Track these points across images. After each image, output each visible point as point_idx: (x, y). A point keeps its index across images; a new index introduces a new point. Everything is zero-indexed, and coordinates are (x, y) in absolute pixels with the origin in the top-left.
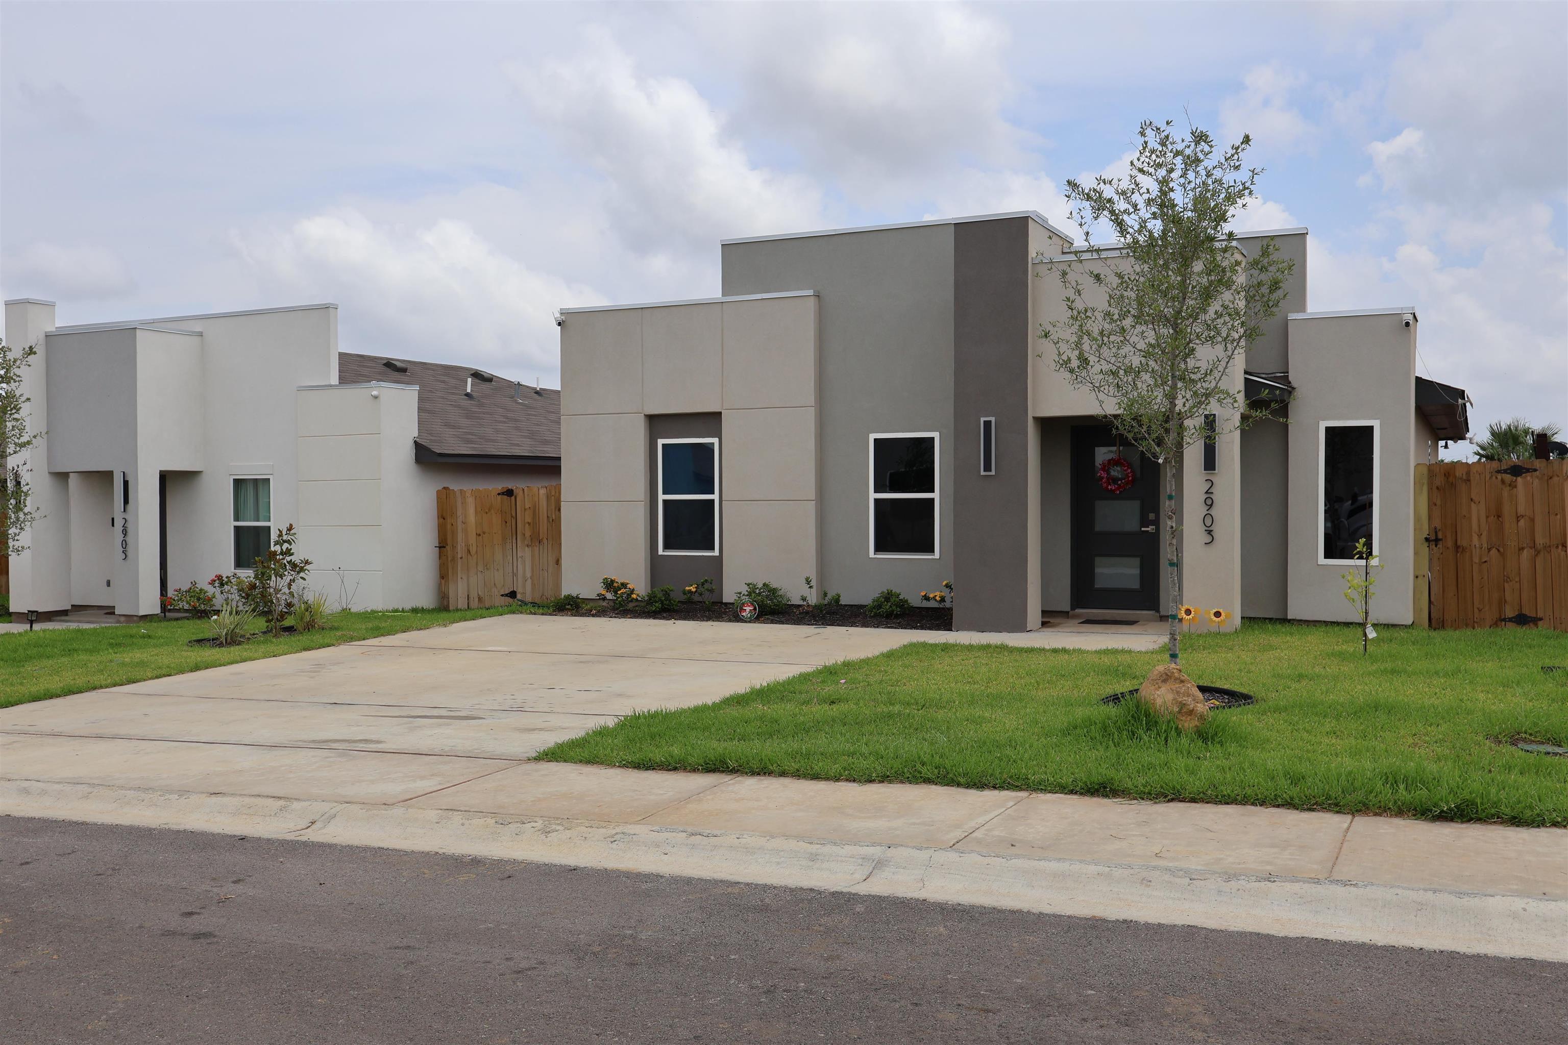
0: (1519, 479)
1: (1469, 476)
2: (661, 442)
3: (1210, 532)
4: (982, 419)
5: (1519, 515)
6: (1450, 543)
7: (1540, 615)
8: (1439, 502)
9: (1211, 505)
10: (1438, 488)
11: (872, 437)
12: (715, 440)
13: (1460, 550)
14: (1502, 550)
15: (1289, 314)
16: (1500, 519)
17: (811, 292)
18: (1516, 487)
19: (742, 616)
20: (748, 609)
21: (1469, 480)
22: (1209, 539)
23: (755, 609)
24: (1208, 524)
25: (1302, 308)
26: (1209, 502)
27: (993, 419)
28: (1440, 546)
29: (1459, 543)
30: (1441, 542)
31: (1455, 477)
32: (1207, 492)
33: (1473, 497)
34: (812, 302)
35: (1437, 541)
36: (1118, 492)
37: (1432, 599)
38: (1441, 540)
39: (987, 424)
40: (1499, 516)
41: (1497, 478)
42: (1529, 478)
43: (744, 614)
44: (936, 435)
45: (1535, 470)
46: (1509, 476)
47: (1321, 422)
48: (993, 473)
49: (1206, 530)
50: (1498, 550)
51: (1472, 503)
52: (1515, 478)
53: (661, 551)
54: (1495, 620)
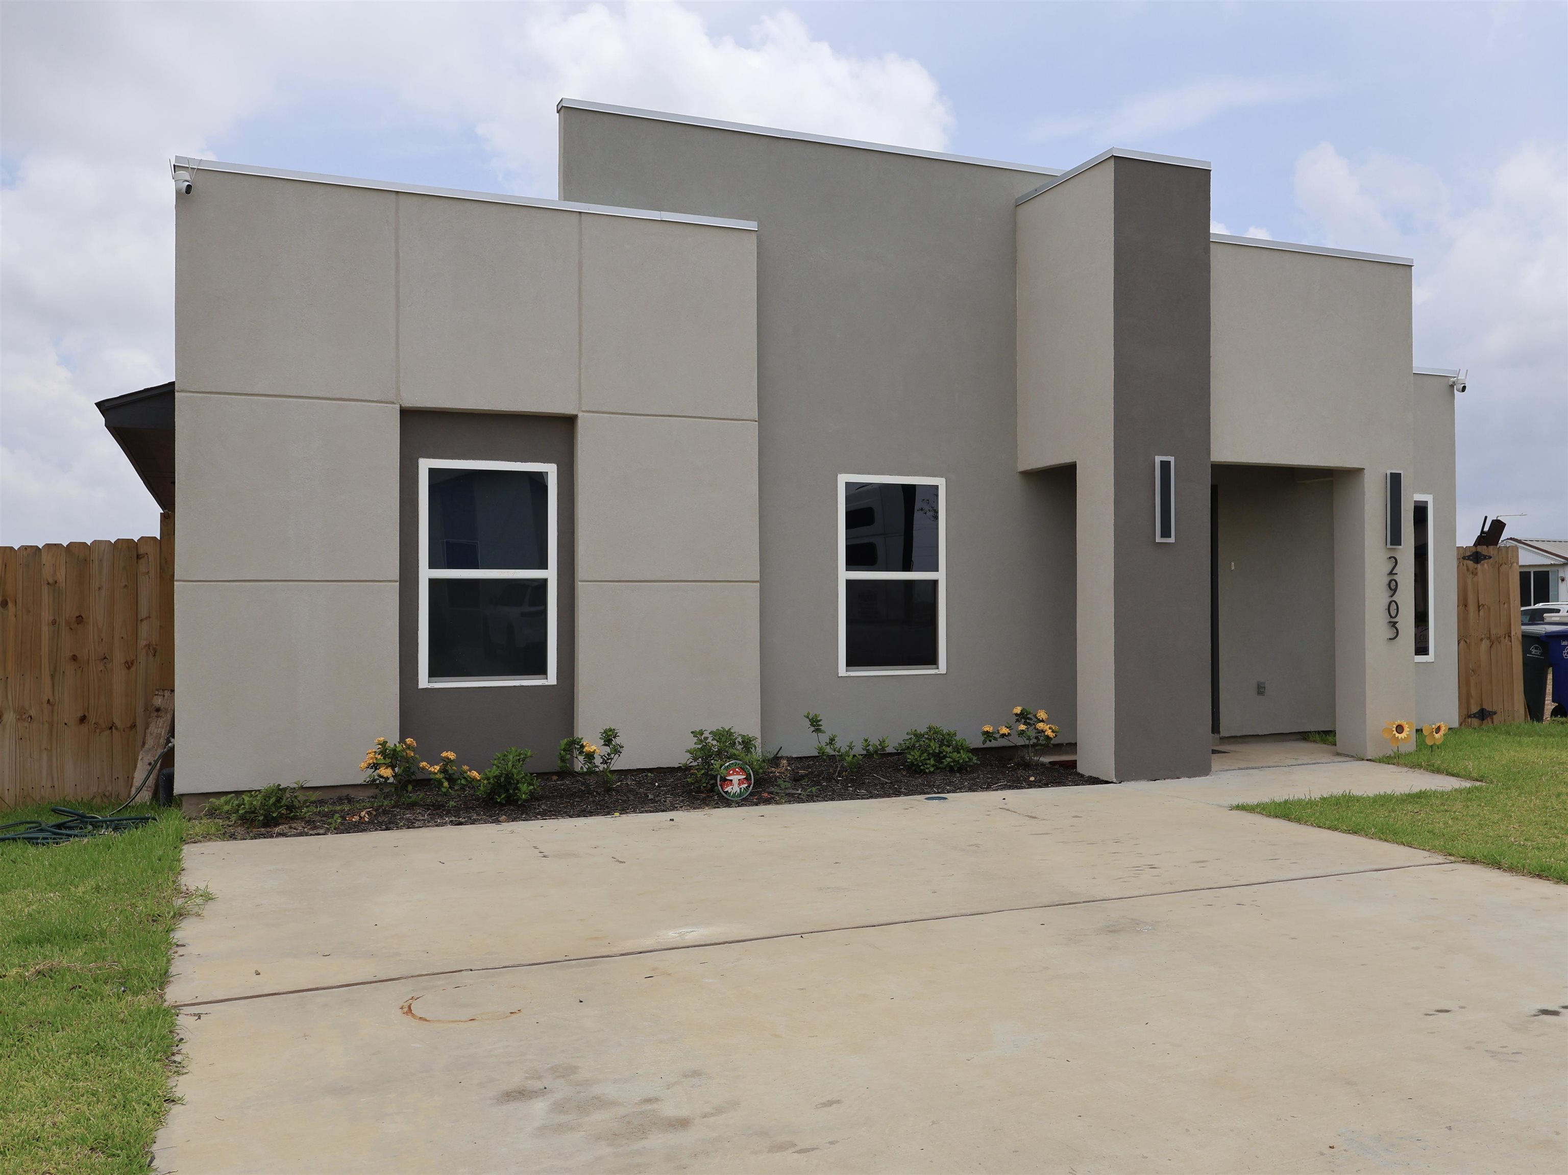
0: (1479, 565)
2: (425, 465)
3: (1393, 624)
4: (1158, 459)
5: (1480, 604)
7: (1495, 709)
9: (1395, 590)
11: (843, 479)
12: (551, 470)
14: (1468, 641)
16: (1465, 608)
17: (752, 225)
18: (1476, 574)
19: (726, 792)
20: (735, 778)
24: (1393, 614)
26: (1393, 587)
27: (1172, 459)
32: (1390, 573)
34: (751, 244)
39: (1165, 466)
40: (1465, 606)
41: (1463, 564)
42: (1486, 565)
43: (729, 789)
44: (940, 482)
45: (1490, 557)
46: (1472, 562)
48: (1172, 540)
49: (1390, 622)
50: (1466, 642)
52: (1476, 565)
53: (424, 681)
54: (1464, 717)
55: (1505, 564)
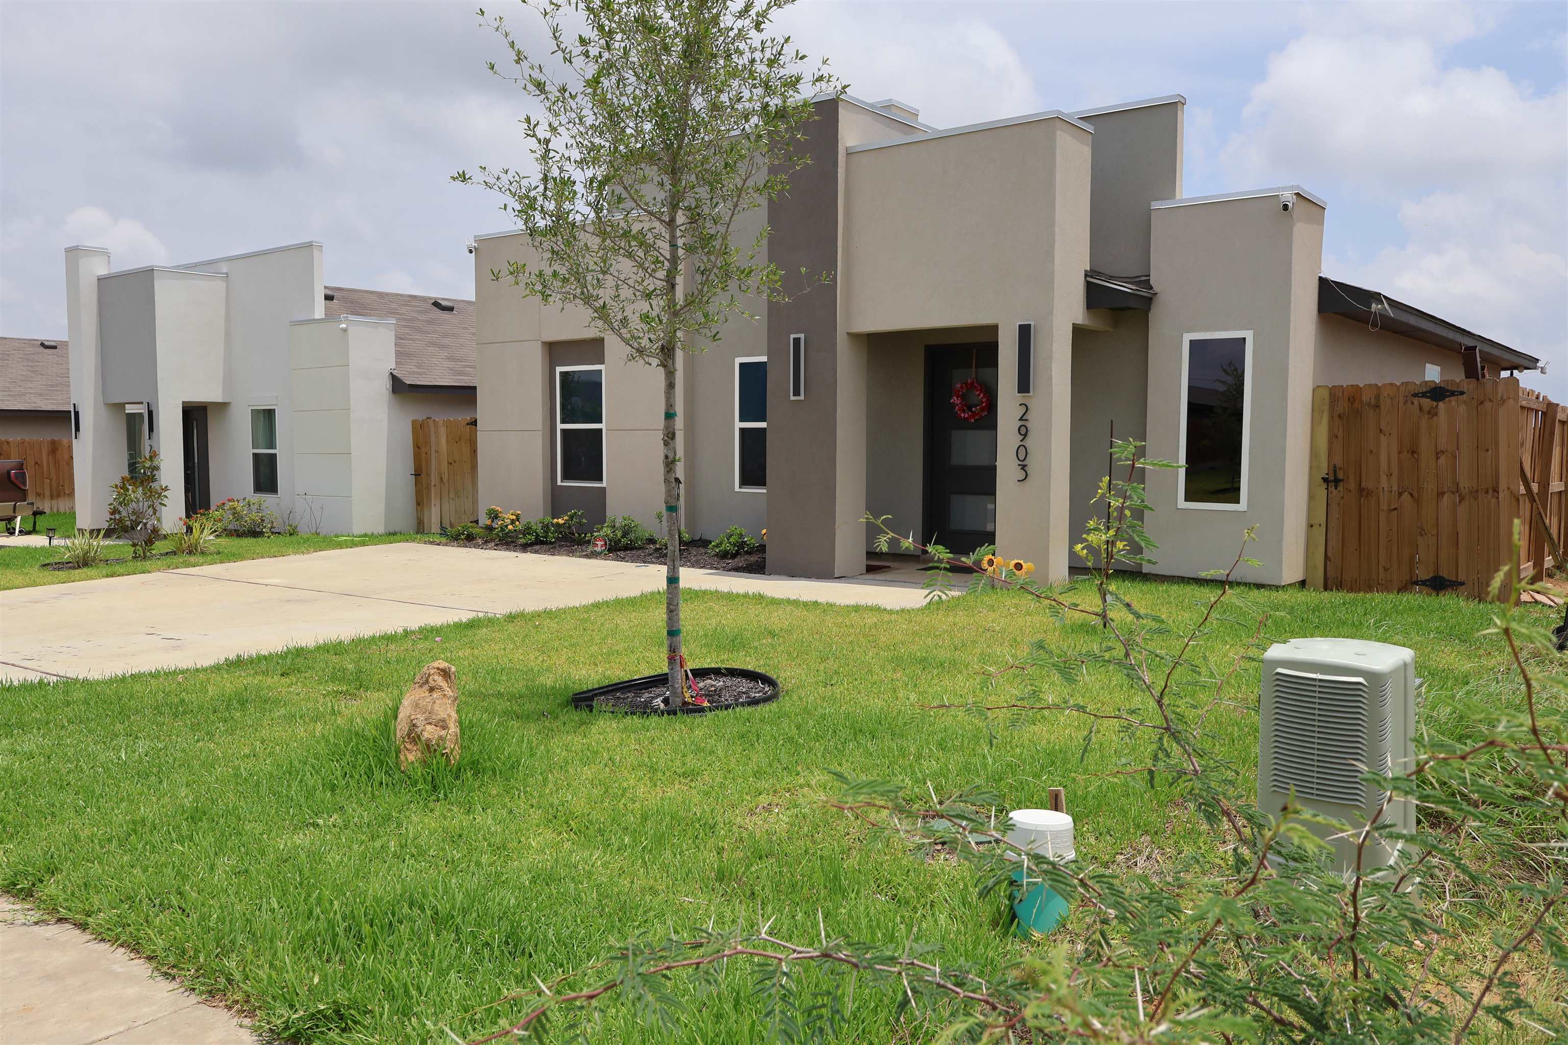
0: (1441, 404)
1: (1379, 400)
2: (559, 369)
3: (1023, 467)
4: (792, 336)
5: (1439, 450)
6: (1352, 485)
7: (1461, 578)
8: (1340, 434)
9: (1025, 435)
10: (1340, 416)
11: (736, 361)
12: (602, 368)
13: (1364, 494)
14: (1416, 495)
15: (1153, 203)
16: (1416, 456)
18: (1436, 414)
19: (595, 551)
20: (600, 543)
21: (1377, 406)
22: (1022, 475)
23: (606, 544)
24: (1022, 457)
25: (1171, 194)
26: (1023, 431)
27: (802, 336)
28: (1340, 488)
29: (1363, 485)
30: (1341, 484)
31: (1362, 402)
32: (1020, 419)
33: (1383, 427)
35: (1337, 481)
36: (973, 421)
37: (1329, 554)
38: (1342, 480)
39: (797, 341)
40: (1413, 452)
41: (1413, 403)
42: (1453, 403)
43: (596, 548)
45: (1462, 393)
46: (1428, 400)
47: (1185, 335)
48: (802, 397)
49: (1019, 465)
50: (1412, 495)
51: (1382, 435)
52: (1435, 403)
53: (559, 483)
54: (1404, 582)
55: (1491, 400)
